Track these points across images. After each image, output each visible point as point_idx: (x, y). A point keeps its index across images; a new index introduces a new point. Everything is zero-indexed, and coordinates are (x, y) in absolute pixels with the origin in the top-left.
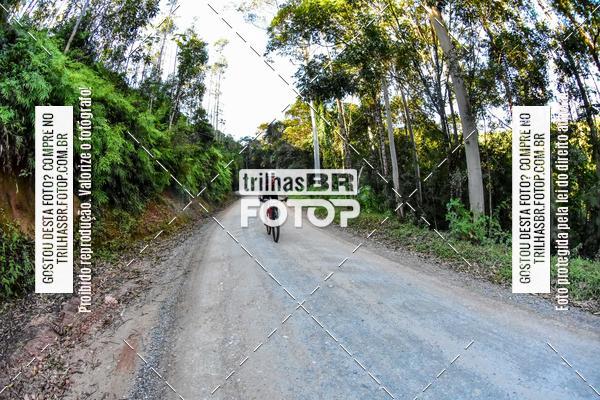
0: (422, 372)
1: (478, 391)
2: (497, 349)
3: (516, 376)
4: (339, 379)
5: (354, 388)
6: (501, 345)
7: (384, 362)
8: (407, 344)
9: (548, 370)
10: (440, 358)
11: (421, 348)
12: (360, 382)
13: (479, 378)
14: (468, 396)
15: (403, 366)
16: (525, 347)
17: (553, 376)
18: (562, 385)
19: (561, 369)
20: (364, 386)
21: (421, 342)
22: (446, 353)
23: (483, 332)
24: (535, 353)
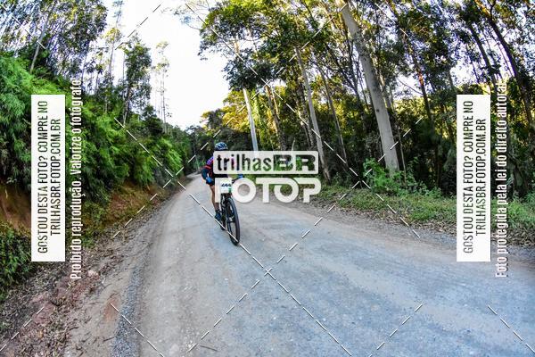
0: (330, 295)
1: (376, 307)
2: (398, 275)
3: (413, 294)
4: (264, 303)
5: (275, 309)
6: (401, 272)
7: (300, 288)
8: (320, 276)
9: (446, 290)
10: (346, 283)
11: (331, 278)
12: (280, 305)
13: (379, 297)
14: (368, 311)
15: (315, 291)
16: (425, 273)
17: (452, 295)
18: (461, 302)
19: (460, 289)
20: (283, 307)
21: (331, 273)
22: (352, 280)
23: (387, 262)
24: (435, 277)
